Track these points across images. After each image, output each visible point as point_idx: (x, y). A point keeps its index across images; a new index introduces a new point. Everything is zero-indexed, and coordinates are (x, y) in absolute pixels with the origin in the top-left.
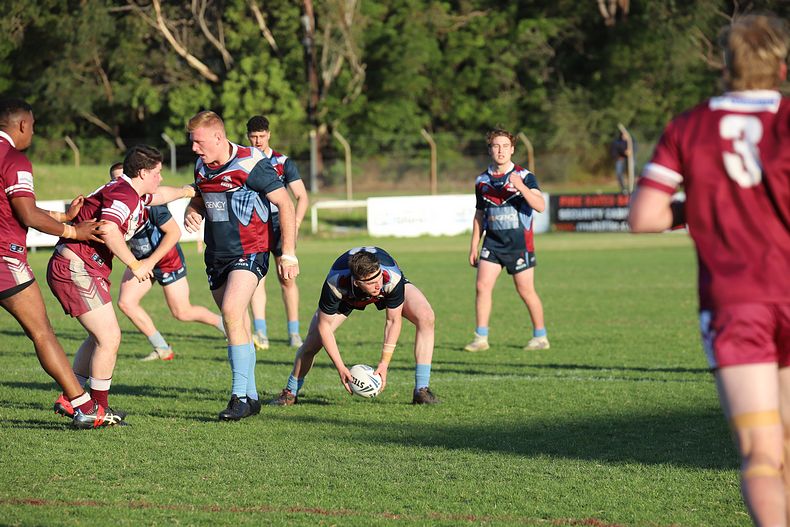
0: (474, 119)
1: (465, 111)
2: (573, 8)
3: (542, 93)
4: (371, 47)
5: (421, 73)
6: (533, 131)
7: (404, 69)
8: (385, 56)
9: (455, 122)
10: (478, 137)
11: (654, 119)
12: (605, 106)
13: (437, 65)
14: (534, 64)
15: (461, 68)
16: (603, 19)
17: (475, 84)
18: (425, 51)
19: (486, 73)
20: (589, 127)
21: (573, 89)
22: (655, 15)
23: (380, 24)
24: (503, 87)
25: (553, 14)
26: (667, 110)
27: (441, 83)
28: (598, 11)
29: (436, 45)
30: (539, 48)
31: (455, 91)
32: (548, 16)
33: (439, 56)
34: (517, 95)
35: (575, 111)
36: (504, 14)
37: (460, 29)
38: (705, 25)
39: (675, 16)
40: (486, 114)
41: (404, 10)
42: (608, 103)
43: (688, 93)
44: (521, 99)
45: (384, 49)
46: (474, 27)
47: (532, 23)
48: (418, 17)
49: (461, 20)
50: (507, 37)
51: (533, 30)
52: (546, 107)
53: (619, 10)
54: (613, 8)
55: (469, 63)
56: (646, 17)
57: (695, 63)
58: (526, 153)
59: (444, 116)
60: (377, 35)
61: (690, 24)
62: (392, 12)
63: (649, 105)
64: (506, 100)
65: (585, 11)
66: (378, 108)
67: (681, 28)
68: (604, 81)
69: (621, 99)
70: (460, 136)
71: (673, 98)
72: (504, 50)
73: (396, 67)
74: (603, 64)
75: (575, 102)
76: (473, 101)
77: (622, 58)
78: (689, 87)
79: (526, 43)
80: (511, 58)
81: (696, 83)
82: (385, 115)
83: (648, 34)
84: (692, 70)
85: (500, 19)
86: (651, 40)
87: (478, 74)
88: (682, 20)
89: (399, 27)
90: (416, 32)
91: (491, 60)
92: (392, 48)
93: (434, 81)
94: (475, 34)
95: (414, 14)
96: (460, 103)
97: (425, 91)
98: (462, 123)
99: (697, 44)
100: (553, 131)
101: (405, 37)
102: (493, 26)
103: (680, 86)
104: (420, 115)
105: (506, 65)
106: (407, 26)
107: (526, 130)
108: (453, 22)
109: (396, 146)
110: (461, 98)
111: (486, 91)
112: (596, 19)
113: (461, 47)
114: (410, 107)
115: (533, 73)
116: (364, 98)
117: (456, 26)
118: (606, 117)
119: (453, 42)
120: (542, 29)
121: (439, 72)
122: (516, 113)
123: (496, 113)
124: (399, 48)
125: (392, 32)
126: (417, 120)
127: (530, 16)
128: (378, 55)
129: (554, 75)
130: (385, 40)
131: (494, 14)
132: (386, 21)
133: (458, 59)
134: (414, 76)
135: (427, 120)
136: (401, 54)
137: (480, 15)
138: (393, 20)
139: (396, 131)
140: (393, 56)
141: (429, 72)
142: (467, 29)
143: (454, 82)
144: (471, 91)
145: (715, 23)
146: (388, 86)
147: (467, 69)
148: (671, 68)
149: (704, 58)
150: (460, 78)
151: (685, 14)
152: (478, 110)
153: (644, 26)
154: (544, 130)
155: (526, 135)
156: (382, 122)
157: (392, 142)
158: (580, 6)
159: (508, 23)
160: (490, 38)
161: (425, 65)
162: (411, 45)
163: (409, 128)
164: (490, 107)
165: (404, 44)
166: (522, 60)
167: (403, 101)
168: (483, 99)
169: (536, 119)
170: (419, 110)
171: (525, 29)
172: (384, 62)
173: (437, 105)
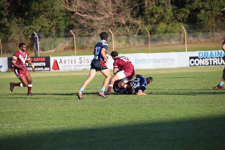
3: (6, 20)
11: (48, 30)
12: (30, 25)
14: (2, 9)
20: (24, 33)
21: (18, 18)
26: (53, 26)
35: (18, 26)
42: (31, 23)
43: (60, 20)
52: (8, 25)
63: (46, 24)
68: (29, 15)
69: (36, 22)
71: (55, 21)
74: (28, 9)
75: (18, 23)
77: (36, 7)
78: (60, 18)
81: (63, 16)
84: (61, 11)
100: (11, 34)
103: (57, 17)
115: (2, 12)
118: (30, 29)
129: (10, 13)
148: (53, 11)
149: (66, 7)
154: (7, 34)
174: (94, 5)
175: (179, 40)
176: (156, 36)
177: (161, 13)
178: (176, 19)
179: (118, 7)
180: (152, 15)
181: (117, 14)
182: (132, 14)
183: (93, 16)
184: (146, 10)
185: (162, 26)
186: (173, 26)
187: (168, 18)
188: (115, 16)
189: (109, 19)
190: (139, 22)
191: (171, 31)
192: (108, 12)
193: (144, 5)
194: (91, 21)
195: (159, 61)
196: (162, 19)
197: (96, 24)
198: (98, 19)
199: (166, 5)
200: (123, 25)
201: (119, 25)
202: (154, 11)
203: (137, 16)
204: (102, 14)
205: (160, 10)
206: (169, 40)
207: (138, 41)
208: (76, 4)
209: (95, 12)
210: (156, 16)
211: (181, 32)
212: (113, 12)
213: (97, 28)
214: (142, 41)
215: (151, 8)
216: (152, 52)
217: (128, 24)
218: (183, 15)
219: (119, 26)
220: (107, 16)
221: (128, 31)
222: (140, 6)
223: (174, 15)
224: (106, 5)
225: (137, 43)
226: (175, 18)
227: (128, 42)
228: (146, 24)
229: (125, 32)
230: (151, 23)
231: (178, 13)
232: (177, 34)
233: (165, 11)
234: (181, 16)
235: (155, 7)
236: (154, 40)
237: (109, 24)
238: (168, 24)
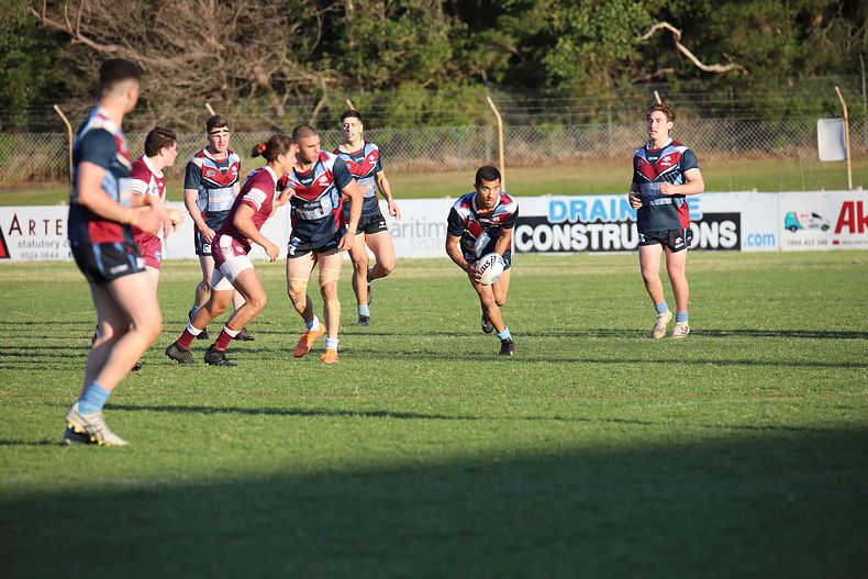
174: (148, 7)
175: (477, 152)
176: (386, 135)
177: (406, 46)
178: (465, 69)
179: (241, 21)
180: (373, 53)
181: (238, 47)
182: (295, 47)
183: (143, 52)
184: (349, 34)
185: (411, 96)
186: (451, 96)
187: (434, 65)
188: (228, 54)
189: (204, 66)
190: (322, 79)
191: (443, 118)
192: (201, 39)
193: (342, 12)
195: (398, 231)
196: (410, 68)
197: (154, 83)
198: (163, 62)
199: (427, 17)
200: (262, 91)
201: (243, 87)
202: (381, 38)
203: (316, 56)
204: (181, 43)
205: (404, 33)
206: (435, 150)
208: (77, 3)
209: (152, 36)
210: (388, 57)
211: (481, 122)
212: (221, 39)
213: (159, 98)
215: (367, 26)
217: (279, 85)
218: (491, 56)
219: (243, 93)
220: (198, 53)
221: (281, 111)
222: (327, 19)
223: (456, 56)
224: (195, 9)
226: (460, 67)
229: (266, 117)
230: (369, 84)
231: (472, 47)
232: (469, 128)
233: (422, 40)
234: (483, 58)
235: (385, 22)
237: (205, 83)
238: (433, 88)
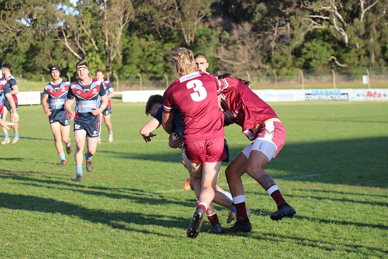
0: (152, 70)
1: (150, 68)
2: (179, 41)
4: (124, 50)
5: (138, 58)
6: (167, 73)
7: (133, 57)
8: (128, 53)
9: (146, 71)
10: (153, 75)
13: (142, 55)
14: (168, 56)
15: (148, 56)
16: (187, 44)
17: (152, 61)
18: (138, 52)
19: (155, 58)
22: (201, 43)
23: (126, 44)
24: (160, 62)
25: (174, 42)
27: (143, 60)
28: (185, 42)
29: (141, 50)
30: (169, 51)
31: (147, 62)
32: (172, 42)
33: (142, 53)
34: (164, 64)
36: (160, 42)
37: (148, 46)
38: (214, 46)
39: (206, 43)
40: (155, 69)
41: (133, 41)
44: (164, 65)
45: (127, 51)
46: (152, 45)
47: (168, 44)
48: (137, 42)
49: (148, 43)
50: (161, 48)
51: (168, 46)
52: (171, 67)
53: (191, 42)
54: (190, 41)
55: (151, 55)
56: (198, 43)
57: (211, 56)
58: (166, 80)
59: (144, 69)
60: (125, 47)
61: (210, 45)
62: (130, 41)
64: (160, 65)
65: (182, 42)
66: (126, 67)
67: (207, 46)
70: (148, 75)
72: (160, 52)
73: (131, 56)
76: (152, 65)
79: (166, 50)
80: (162, 54)
81: (212, 61)
82: (128, 69)
83: (199, 48)
85: (159, 43)
86: (200, 49)
87: (153, 58)
88: (208, 44)
89: (132, 45)
90: (136, 46)
91: (156, 54)
92: (130, 51)
93: (141, 59)
94: (152, 47)
95: (136, 41)
96: (148, 66)
97: (139, 63)
98: (149, 71)
99: (212, 51)
100: (173, 74)
101: (133, 48)
102: (157, 45)
104: (137, 69)
105: (161, 56)
106: (134, 45)
107: (166, 73)
108: (146, 44)
109: (131, 77)
110: (148, 64)
111: (155, 63)
112: (185, 44)
113: (148, 51)
114: (134, 67)
115: (168, 58)
116: (122, 64)
117: (147, 45)
119: (146, 49)
120: (170, 46)
121: (142, 57)
122: (163, 68)
123: (158, 69)
124: (131, 51)
125: (129, 46)
126: (136, 70)
127: (167, 43)
128: (126, 52)
130: (128, 48)
131: (158, 42)
132: (128, 43)
133: (148, 54)
134: (135, 58)
135: (139, 70)
136: (132, 52)
137: (154, 42)
138: (130, 43)
139: (131, 73)
140: (130, 53)
141: (140, 57)
142: (150, 46)
143: (146, 60)
144: (151, 63)
145: (217, 45)
146: (128, 61)
147: (150, 57)
149: (213, 54)
150: (148, 59)
151: (209, 43)
152: (153, 68)
153: (197, 46)
155: (167, 75)
156: (127, 71)
157: (129, 76)
158: (180, 40)
159: (161, 45)
160: (156, 48)
161: (138, 55)
162: (135, 50)
163: (134, 72)
164: (156, 67)
165: (133, 50)
166: (165, 55)
167: (132, 65)
168: (154, 65)
169: (168, 70)
170: (137, 67)
171: (166, 46)
172: (127, 55)
173: (142, 66)
174: (234, 53)
175: (297, 81)
176: (279, 77)
177: (284, 61)
178: (295, 65)
179: (253, 56)
180: (277, 62)
181: (251, 61)
182: (262, 61)
183: (233, 61)
184: (273, 58)
185: (284, 70)
186: (292, 70)
187: (288, 64)
188: (250, 62)
189: (245, 64)
190: (267, 67)
191: (291, 74)
192: (244, 59)
193: (271, 54)
194: (232, 65)
195: (282, 96)
196: (284, 65)
197: (235, 68)
198: (238, 64)
199: (288, 55)
200: (256, 69)
201: (252, 68)
202: (279, 59)
203: (266, 63)
204: (240, 60)
205: (283, 58)
206: (289, 80)
207: (266, 80)
208: (221, 52)
209: (235, 59)
210: (280, 63)
211: (298, 75)
212: (248, 59)
213: (236, 71)
214: (269, 81)
215: (276, 57)
216: (278, 89)
217: (259, 68)
218: (300, 63)
219: (252, 69)
220: (244, 62)
221: (259, 73)
222: (269, 56)
223: (293, 63)
224: (244, 54)
225: (265, 82)
226: (294, 65)
227: (259, 81)
228: (273, 68)
229: (256, 74)
230: (276, 68)
231: (296, 61)
232: (295, 76)
233: (287, 59)
234: (298, 63)
235: (279, 56)
236: (278, 81)
237: (245, 68)
238: (289, 69)
